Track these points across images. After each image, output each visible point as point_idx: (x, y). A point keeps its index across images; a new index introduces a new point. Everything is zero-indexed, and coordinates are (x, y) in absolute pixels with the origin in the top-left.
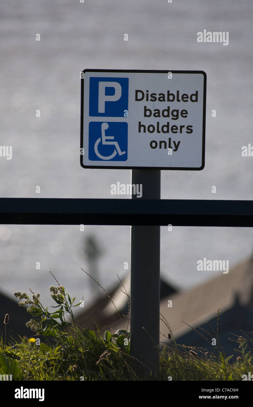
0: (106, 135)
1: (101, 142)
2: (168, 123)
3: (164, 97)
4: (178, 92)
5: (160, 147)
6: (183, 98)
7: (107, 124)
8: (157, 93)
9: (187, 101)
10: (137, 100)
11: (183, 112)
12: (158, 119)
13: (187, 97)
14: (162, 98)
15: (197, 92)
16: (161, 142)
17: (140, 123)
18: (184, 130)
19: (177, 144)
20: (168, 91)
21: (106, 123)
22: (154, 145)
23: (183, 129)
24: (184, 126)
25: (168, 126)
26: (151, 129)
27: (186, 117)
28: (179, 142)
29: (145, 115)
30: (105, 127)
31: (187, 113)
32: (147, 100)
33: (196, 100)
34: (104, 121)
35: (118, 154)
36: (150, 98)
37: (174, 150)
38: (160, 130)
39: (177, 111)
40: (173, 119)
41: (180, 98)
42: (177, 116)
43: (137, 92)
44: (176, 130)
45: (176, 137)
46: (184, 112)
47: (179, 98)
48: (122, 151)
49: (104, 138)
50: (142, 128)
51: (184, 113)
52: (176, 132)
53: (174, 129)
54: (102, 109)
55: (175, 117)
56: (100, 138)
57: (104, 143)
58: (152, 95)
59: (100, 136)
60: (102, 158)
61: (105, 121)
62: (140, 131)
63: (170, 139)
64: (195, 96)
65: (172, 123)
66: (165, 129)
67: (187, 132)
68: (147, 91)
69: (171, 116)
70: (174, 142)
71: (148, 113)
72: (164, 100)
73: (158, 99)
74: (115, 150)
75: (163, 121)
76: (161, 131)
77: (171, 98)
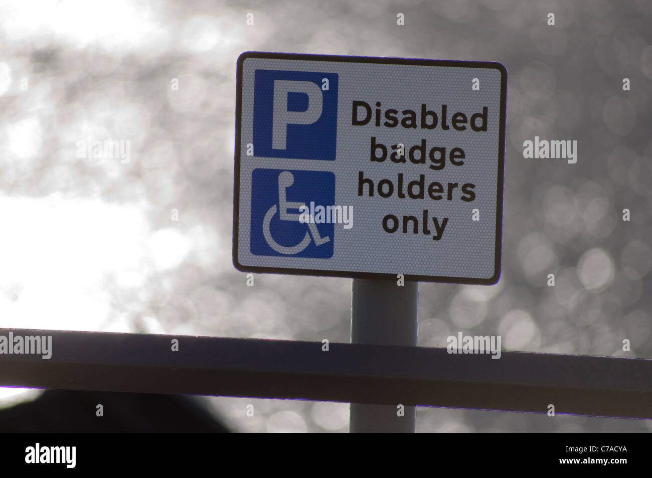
0: (289, 199)
1: (277, 215)
2: (422, 177)
3: (413, 118)
4: (444, 108)
5: (405, 231)
6: (455, 121)
7: (291, 174)
8: (400, 110)
9: (463, 128)
10: (355, 122)
11: (455, 154)
12: (400, 167)
13: (465, 121)
14: (410, 121)
15: (485, 109)
16: (406, 219)
17: (361, 174)
18: (457, 193)
19: (440, 223)
20: (424, 106)
21: (289, 172)
22: (391, 224)
23: (455, 190)
24: (456, 185)
25: (421, 184)
26: (386, 188)
27: (461, 163)
28: (446, 221)
29: (373, 158)
30: (286, 181)
31: (463, 156)
32: (378, 124)
33: (484, 128)
34: (284, 169)
35: (313, 242)
36: (383, 119)
37: (435, 238)
38: (405, 191)
39: (443, 150)
40: (432, 167)
41: (449, 122)
42: (442, 160)
43: (356, 104)
44: (440, 194)
45: (438, 209)
46: (457, 153)
47: (447, 121)
48: (322, 237)
49: (284, 204)
50: (366, 186)
51: (458, 156)
52: (440, 198)
53: (435, 190)
54: (279, 141)
55: (438, 165)
56: (275, 206)
57: (285, 216)
58: (387, 114)
59: (276, 201)
60: (278, 250)
61: (287, 169)
62: (360, 193)
63: (426, 213)
64: (481, 117)
65: (432, 176)
66: (416, 190)
67: (464, 198)
68: (378, 104)
69: (428, 161)
70: (435, 220)
71: (379, 153)
72: (414, 125)
73: (400, 122)
74: (307, 233)
75: (412, 172)
76: (407, 195)
77: (429, 120)
